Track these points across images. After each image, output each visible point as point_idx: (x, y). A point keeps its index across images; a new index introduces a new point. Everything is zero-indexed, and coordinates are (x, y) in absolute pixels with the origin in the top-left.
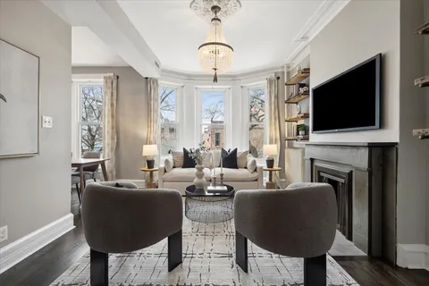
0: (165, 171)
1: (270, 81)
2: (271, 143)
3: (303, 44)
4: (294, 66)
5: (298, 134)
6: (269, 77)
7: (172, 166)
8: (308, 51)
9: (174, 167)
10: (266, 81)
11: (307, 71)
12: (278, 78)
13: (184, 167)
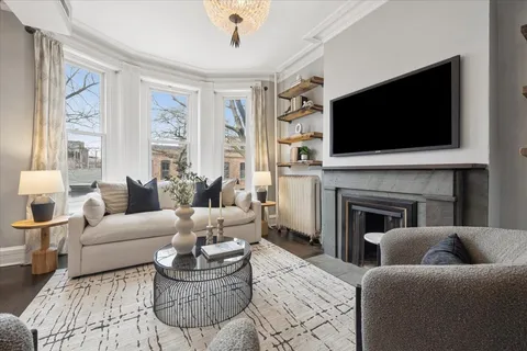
0: (87, 224)
1: (256, 90)
2: (258, 169)
3: (311, 45)
4: (286, 77)
5: (299, 158)
6: (254, 84)
7: (103, 212)
8: (320, 52)
9: (106, 214)
10: (250, 90)
11: (318, 81)
12: (266, 89)
13: (128, 212)
